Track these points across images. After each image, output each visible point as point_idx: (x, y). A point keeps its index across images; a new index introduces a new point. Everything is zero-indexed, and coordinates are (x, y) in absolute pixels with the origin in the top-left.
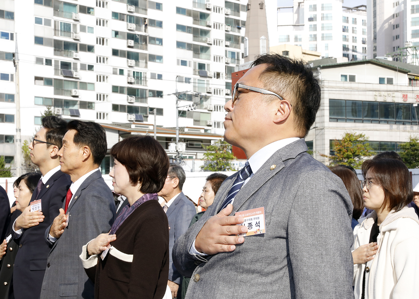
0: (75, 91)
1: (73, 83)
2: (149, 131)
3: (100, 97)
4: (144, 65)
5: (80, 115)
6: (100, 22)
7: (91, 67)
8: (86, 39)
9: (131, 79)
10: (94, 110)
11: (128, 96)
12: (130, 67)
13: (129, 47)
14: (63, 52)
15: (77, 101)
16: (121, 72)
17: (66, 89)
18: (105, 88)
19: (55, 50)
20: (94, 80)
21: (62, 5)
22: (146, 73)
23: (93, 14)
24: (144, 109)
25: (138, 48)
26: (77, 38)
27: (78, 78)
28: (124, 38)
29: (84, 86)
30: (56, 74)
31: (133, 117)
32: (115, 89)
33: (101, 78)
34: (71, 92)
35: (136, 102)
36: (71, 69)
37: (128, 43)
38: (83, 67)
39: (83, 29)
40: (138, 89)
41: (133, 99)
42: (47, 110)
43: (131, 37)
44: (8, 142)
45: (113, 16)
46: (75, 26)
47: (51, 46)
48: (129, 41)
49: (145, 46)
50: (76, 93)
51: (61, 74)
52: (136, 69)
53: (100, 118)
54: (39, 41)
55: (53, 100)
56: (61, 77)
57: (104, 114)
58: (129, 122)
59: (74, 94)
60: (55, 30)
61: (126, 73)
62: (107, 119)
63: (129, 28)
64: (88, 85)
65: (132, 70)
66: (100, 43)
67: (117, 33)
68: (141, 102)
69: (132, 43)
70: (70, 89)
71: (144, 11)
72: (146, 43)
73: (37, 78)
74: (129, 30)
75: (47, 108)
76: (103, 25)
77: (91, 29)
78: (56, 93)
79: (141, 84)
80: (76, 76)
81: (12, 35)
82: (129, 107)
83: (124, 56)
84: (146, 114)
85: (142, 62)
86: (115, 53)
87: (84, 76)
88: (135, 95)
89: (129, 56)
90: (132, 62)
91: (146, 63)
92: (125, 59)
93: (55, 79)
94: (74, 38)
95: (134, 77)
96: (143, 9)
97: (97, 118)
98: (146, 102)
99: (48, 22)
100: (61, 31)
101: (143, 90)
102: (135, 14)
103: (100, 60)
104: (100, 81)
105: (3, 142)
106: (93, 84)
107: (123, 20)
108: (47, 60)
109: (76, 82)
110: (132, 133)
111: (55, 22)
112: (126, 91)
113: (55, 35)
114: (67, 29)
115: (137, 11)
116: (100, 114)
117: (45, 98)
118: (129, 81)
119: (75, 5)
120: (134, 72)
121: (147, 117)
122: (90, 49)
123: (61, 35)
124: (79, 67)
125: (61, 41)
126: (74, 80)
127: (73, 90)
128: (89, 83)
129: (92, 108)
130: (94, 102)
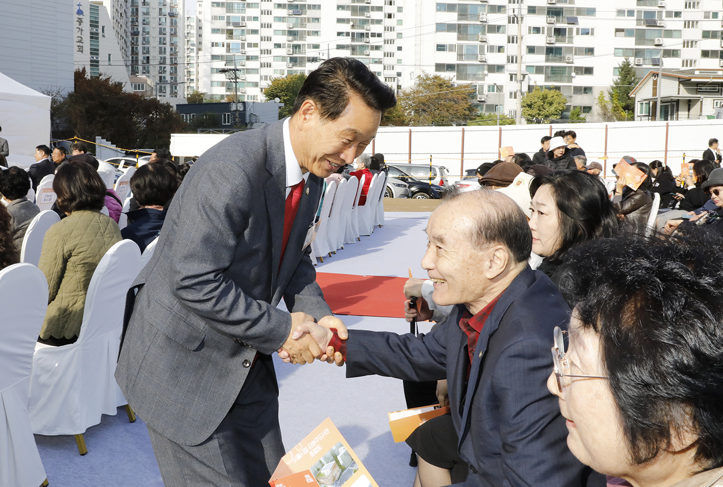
0: (659, 40)
1: (656, 31)
3: (687, 44)
7: (677, 14)
10: (680, 57)
11: (722, 40)
14: (647, 2)
15: (659, 50)
16: (715, 15)
17: (648, 38)
18: (694, 34)
20: (680, 26)
27: (663, 26)
29: (669, 33)
30: (638, 24)
32: (704, 34)
34: (654, 41)
36: (655, 18)
38: (669, 14)
42: (625, 60)
44: (587, 93)
50: (659, 42)
51: (644, 24)
53: (687, 66)
55: (634, 51)
56: (644, 27)
57: (691, 61)
59: (656, 43)
61: (720, 15)
62: (695, 66)
64: (674, 33)
70: (653, 39)
73: (617, 30)
75: (625, 59)
78: (636, 44)
80: (660, 24)
82: (722, 52)
92: (721, 2)
93: (636, 29)
97: (683, 66)
103: (689, 5)
104: (689, 27)
105: (582, 94)
106: (680, 31)
108: (629, 11)
109: (661, 30)
110: (693, 80)
112: (719, 35)
116: (687, 61)
117: (625, 49)
124: (664, 14)
126: (658, 28)
127: (657, 39)
128: (674, 30)
129: (677, 56)
130: (680, 50)
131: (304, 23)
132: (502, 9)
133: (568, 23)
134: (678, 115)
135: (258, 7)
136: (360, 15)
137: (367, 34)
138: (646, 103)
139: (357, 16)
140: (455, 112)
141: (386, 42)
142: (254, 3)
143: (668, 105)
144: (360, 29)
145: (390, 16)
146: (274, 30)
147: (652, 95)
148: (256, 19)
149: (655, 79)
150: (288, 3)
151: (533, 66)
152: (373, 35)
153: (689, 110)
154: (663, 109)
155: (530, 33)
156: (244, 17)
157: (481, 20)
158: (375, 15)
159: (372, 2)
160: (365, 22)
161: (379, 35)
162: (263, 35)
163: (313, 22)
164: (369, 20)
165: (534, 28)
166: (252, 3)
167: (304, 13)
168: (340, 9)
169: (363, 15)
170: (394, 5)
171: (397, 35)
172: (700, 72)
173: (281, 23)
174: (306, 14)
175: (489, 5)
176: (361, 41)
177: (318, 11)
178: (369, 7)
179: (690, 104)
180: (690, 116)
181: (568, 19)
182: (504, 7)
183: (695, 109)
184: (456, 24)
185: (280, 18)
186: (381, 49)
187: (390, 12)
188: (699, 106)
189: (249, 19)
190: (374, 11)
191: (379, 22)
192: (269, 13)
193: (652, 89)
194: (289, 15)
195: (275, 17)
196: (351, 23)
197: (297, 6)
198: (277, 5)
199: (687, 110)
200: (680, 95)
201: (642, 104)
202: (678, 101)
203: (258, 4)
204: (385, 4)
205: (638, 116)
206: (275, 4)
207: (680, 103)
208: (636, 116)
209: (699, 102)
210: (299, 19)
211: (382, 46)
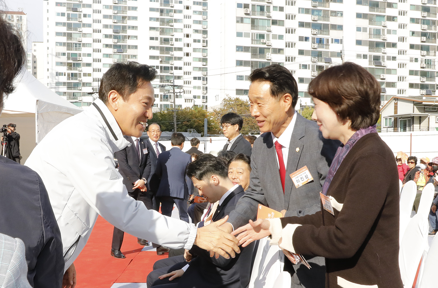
0: (383, 75)
1: (381, 70)
2: (436, 101)
3: (401, 79)
4: (433, 54)
5: (386, 91)
6: (401, 26)
7: (394, 58)
8: (391, 38)
9: (423, 64)
10: (396, 88)
11: (421, 77)
12: (422, 56)
13: (422, 42)
14: (375, 49)
15: (384, 82)
16: (416, 60)
17: (377, 74)
18: (404, 72)
19: (369, 48)
20: (396, 67)
21: (375, 17)
22: (435, 60)
23: (397, 21)
24: (433, 86)
25: (429, 42)
26: (385, 39)
27: (385, 66)
28: (418, 36)
29: (389, 71)
30: (370, 64)
31: (424, 92)
32: (412, 73)
33: (401, 66)
34: (380, 76)
35: (426, 81)
36: (380, 60)
37: (421, 39)
38: (389, 58)
39: (389, 32)
40: (428, 72)
41: (424, 79)
43: (424, 34)
45: (410, 21)
46: (383, 30)
47: (367, 45)
48: (422, 37)
49: (434, 40)
50: (383, 77)
51: (374, 64)
52: (427, 57)
53: (401, 94)
54: (359, 43)
56: (374, 67)
57: (403, 90)
58: (421, 95)
59: (382, 77)
60: (370, 34)
61: (419, 60)
62: (405, 94)
63: (423, 28)
64: (392, 71)
65: (424, 58)
66: (401, 41)
67: (413, 33)
68: (431, 81)
69: (424, 39)
70: (379, 74)
71: (434, 15)
72: (435, 38)
74: (423, 30)
76: (404, 28)
77: (395, 32)
79: (431, 68)
80: (384, 65)
81: (341, 40)
82: (421, 85)
83: (419, 49)
84: (434, 89)
85: (432, 52)
86: (412, 47)
87: (389, 64)
88: (426, 76)
89: (422, 48)
90: (425, 53)
91: (435, 52)
92: (419, 51)
93: (369, 68)
94: (383, 39)
95: (425, 63)
96: (433, 14)
97: (398, 93)
98: (434, 81)
99: (365, 30)
100: (374, 35)
101: (432, 73)
102: (427, 18)
103: (400, 52)
104: (401, 67)
106: (396, 70)
107: (418, 23)
108: (364, 55)
109: (384, 69)
110: (423, 103)
111: (370, 29)
112: (419, 73)
113: (370, 38)
114: (378, 33)
115: (429, 16)
116: (400, 90)
118: (422, 66)
119: (384, 16)
120: (425, 60)
121: (435, 91)
122: (394, 45)
123: (374, 38)
124: (386, 57)
125: (374, 42)
126: (382, 67)
127: (382, 75)
128: (392, 69)
129: (394, 87)
130: (396, 83)
131: (126, 59)
132: (281, 51)
133: (325, 62)
134: (413, 127)
135: (91, 47)
136: (166, 54)
137: (172, 68)
138: (389, 118)
139: (164, 54)
140: (254, 124)
141: (185, 73)
142: (88, 44)
143: (406, 120)
144: (166, 63)
145: (187, 55)
146: (103, 64)
147: (394, 113)
148: (89, 55)
149: (395, 102)
150: (114, 44)
151: (303, 92)
152: (176, 68)
153: (420, 124)
154: (402, 123)
155: (300, 68)
156: (81, 54)
157: (267, 59)
158: (177, 54)
159: (174, 45)
160: (170, 58)
161: (180, 68)
162: (95, 67)
163: (131, 58)
164: (172, 57)
165: (303, 65)
166: (86, 44)
167: (125, 51)
168: (152, 49)
169: (169, 54)
170: (190, 46)
171: (193, 68)
172: (426, 98)
173: (108, 59)
174: (126, 52)
175: (272, 48)
176: (167, 73)
177: (136, 50)
178: (172, 48)
179: (420, 119)
180: (421, 128)
181: (325, 59)
182: (282, 50)
183: (424, 123)
184: (250, 61)
185: (107, 55)
186: (181, 78)
187: (188, 52)
188: (428, 121)
189: (84, 55)
190: (176, 51)
191: (180, 59)
192: (99, 51)
193: (394, 109)
194: (114, 53)
195: (104, 54)
196: (160, 59)
197: (120, 46)
198: (105, 45)
199: (419, 123)
200: (414, 113)
201: (386, 119)
202: (413, 117)
203: (91, 44)
204: (184, 46)
205: (383, 127)
206: (103, 44)
207: (415, 119)
208: (382, 127)
209: (427, 118)
210: (122, 56)
211: (182, 76)
